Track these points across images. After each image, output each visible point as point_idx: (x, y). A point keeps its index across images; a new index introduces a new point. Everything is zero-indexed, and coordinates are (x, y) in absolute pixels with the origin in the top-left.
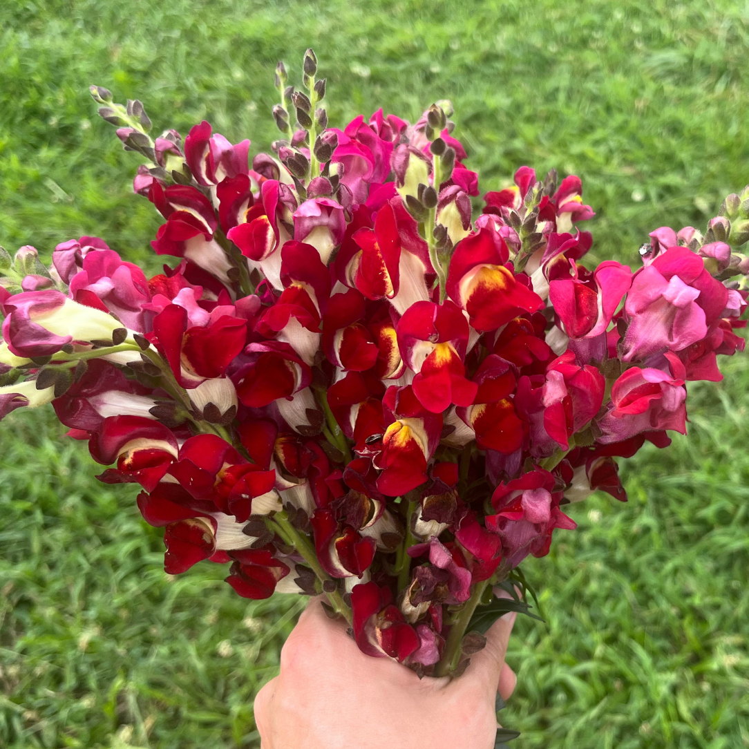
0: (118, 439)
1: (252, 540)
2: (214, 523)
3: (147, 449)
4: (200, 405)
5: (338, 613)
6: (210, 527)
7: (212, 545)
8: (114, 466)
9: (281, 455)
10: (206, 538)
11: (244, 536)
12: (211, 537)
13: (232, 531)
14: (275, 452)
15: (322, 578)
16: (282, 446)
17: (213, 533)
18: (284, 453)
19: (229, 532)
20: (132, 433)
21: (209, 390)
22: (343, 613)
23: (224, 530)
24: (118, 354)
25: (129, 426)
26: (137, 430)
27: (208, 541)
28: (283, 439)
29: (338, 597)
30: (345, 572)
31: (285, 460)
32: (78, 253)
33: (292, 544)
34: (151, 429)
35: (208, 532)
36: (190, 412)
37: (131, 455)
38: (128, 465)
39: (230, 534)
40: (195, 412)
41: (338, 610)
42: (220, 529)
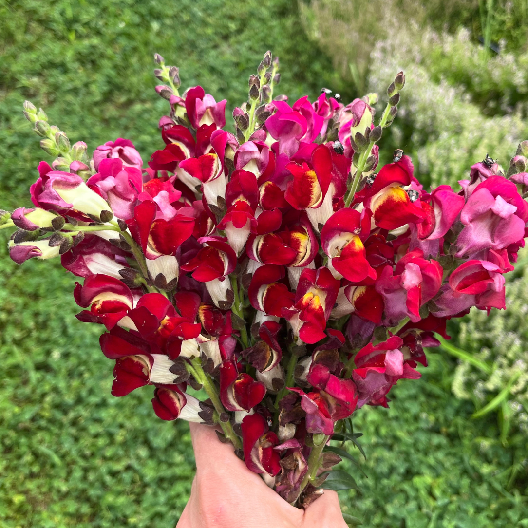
0: (95, 289)
1: (175, 377)
2: (152, 361)
3: (112, 300)
4: (154, 274)
5: (228, 439)
6: (148, 363)
7: (147, 377)
8: (89, 309)
9: (202, 318)
10: (144, 371)
11: (170, 373)
12: (148, 371)
13: (162, 369)
14: (198, 315)
15: (220, 411)
16: (203, 311)
17: (150, 369)
18: (205, 316)
19: (159, 369)
20: (103, 287)
21: (162, 263)
22: (232, 439)
23: (157, 367)
24: (105, 231)
25: (103, 282)
26: (108, 285)
27: (146, 374)
28: (204, 306)
29: (229, 426)
30: (238, 407)
31: (204, 322)
32: (110, 155)
33: (201, 383)
34: (117, 286)
35: (147, 367)
36: (146, 279)
37: (101, 303)
38: (98, 310)
39: (161, 371)
40: (149, 279)
41: (228, 436)
42: (155, 367)
